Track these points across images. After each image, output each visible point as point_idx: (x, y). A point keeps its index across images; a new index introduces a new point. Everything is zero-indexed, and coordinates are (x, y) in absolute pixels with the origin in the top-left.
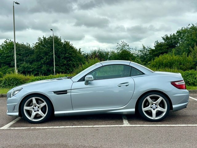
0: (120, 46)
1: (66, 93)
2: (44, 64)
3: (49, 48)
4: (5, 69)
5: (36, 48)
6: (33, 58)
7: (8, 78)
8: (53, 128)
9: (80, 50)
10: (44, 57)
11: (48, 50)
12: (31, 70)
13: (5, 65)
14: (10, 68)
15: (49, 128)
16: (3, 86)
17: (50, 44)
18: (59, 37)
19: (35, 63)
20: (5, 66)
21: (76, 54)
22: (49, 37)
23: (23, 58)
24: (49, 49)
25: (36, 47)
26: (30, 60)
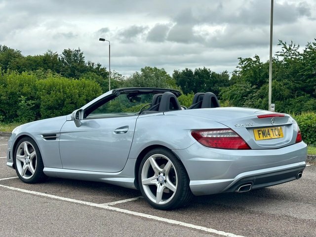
1: (55, 139)
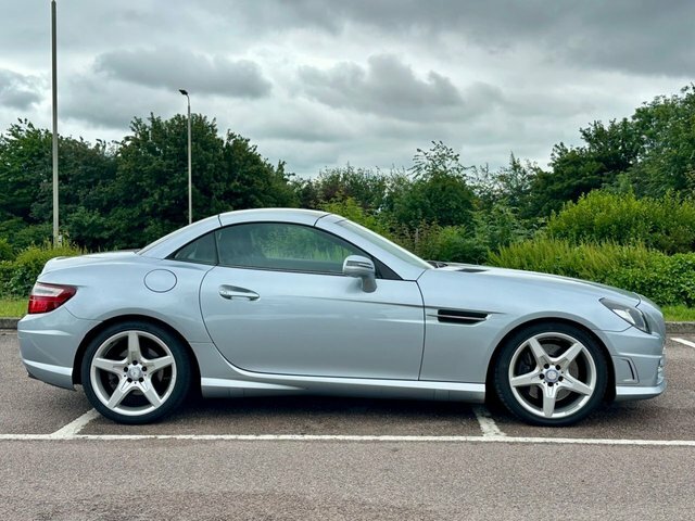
0: (426, 161)
2: (153, 214)
3: (172, 157)
4: (11, 231)
5: (123, 156)
6: (113, 194)
7: (34, 261)
8: (236, 440)
9: (281, 167)
10: (152, 189)
11: (169, 166)
12: (105, 235)
13: (9, 214)
14: (28, 226)
15: (222, 439)
16: (14, 289)
17: (176, 145)
18: (209, 120)
19: (120, 211)
20: (11, 218)
21: (269, 184)
22: (172, 120)
23: (75, 191)
24: (172, 162)
25: (125, 151)
26: (101, 200)
